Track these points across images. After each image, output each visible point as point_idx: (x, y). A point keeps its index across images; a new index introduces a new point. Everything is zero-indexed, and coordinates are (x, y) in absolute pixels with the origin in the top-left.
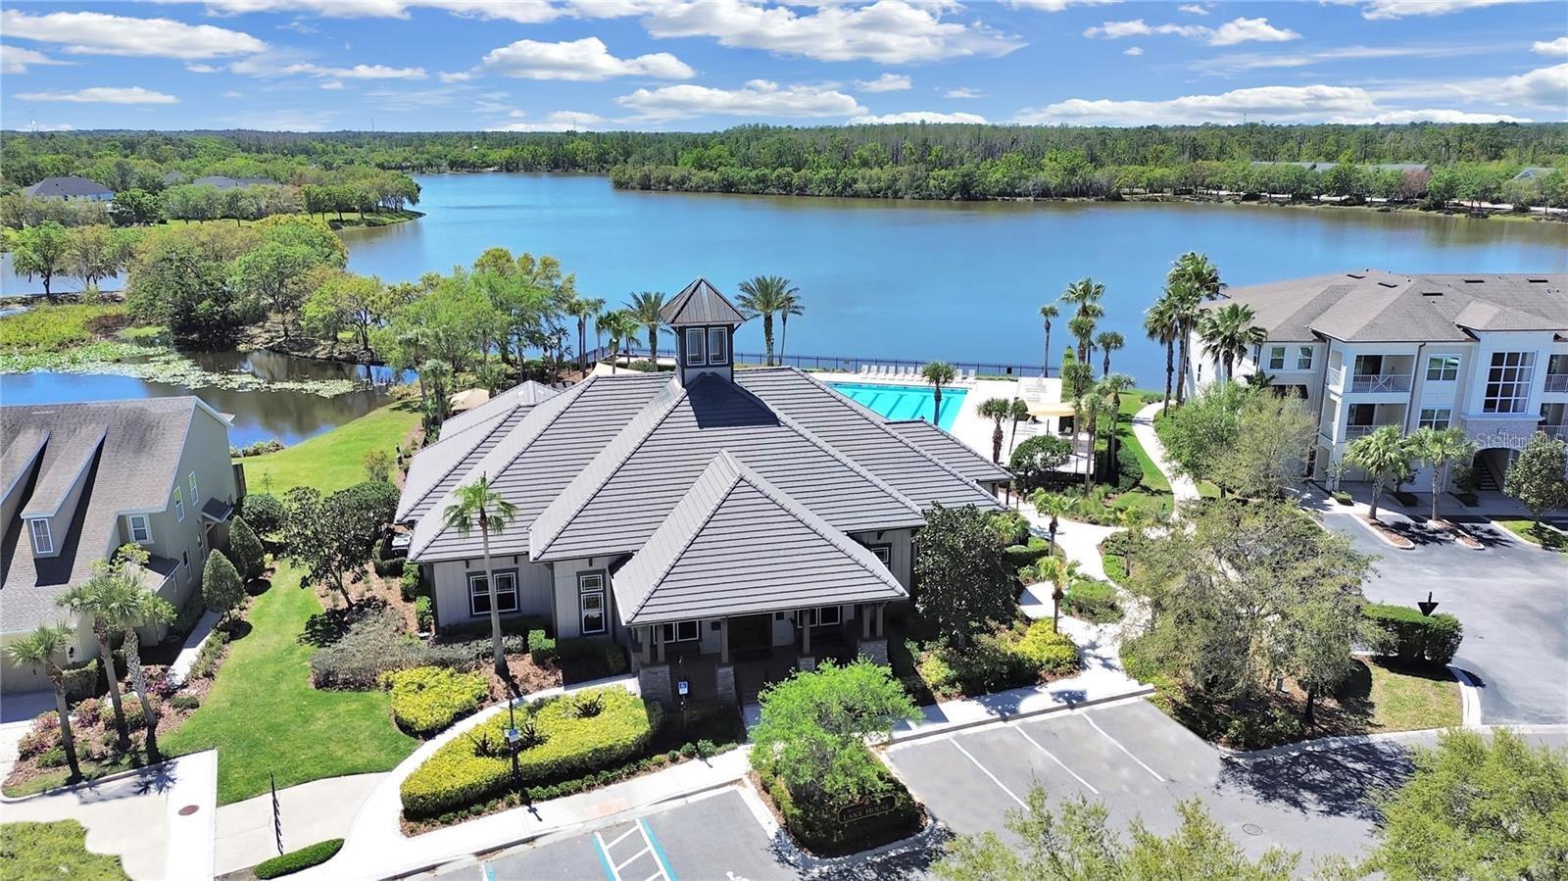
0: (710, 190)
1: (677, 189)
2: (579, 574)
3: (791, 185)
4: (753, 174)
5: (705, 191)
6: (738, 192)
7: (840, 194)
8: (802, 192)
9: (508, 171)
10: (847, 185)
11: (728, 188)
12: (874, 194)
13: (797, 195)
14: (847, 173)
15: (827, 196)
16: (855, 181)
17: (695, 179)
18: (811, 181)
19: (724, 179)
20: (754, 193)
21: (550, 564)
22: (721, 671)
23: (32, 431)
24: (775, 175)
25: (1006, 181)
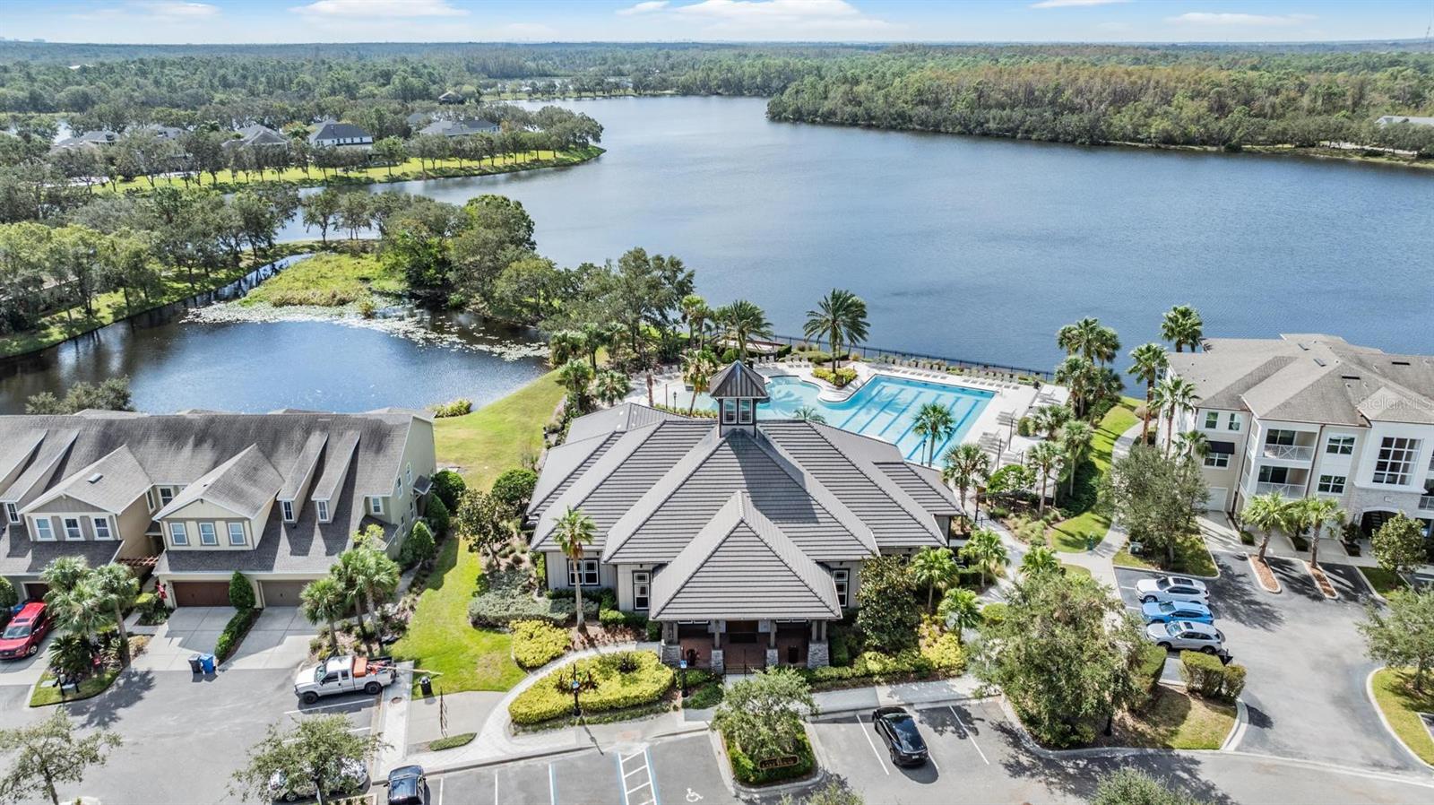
2: (633, 572)
9: (684, 94)
21: (616, 566)
22: (714, 652)
23: (318, 433)
25: (1129, 127)
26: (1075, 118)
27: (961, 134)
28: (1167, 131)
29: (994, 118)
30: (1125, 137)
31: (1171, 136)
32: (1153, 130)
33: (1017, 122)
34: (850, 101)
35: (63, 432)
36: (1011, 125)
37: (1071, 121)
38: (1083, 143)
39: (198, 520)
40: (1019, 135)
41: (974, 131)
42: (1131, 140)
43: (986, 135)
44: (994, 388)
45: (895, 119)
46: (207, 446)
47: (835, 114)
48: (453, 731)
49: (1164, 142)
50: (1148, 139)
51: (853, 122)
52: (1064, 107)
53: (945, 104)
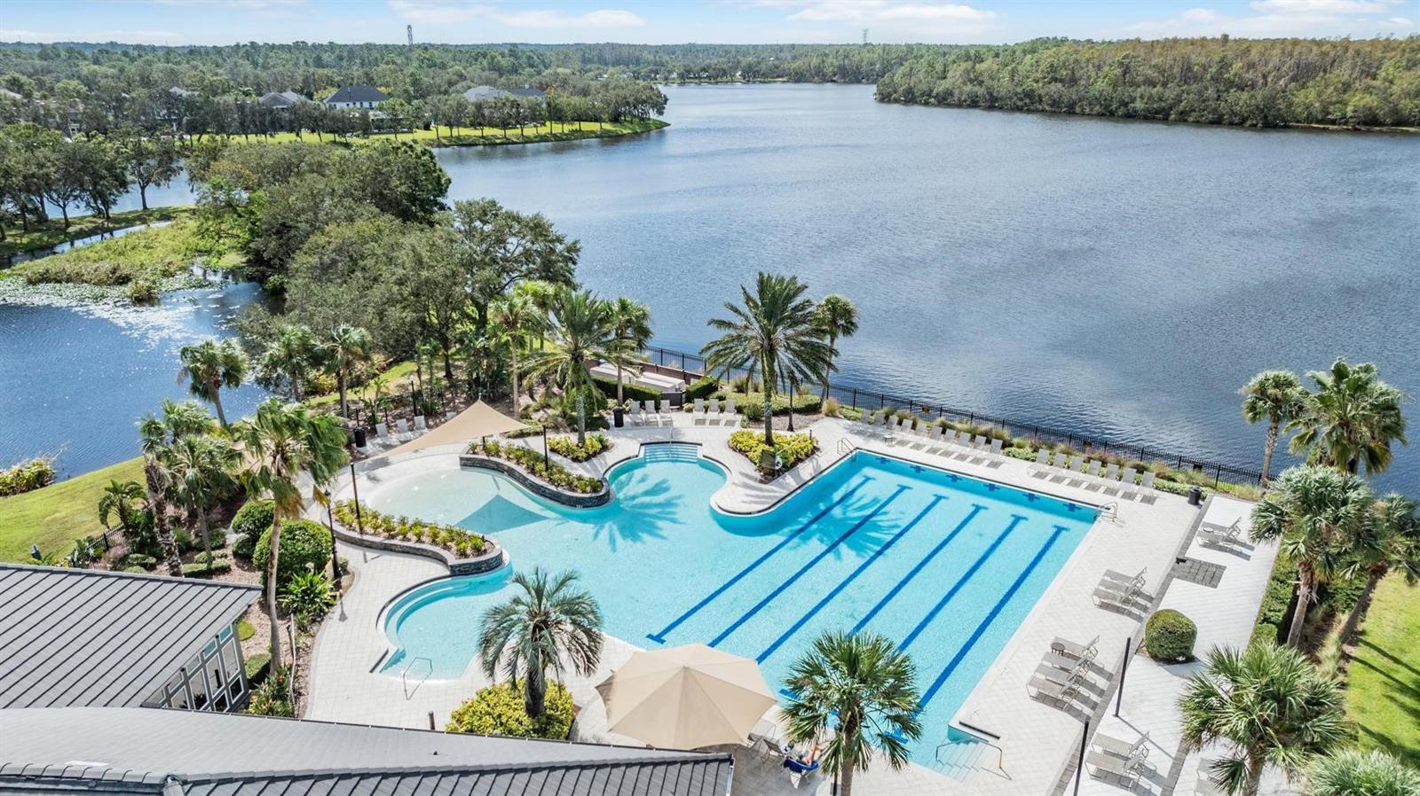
0: (973, 105)
3: (1060, 102)
5: (967, 106)
6: (1001, 108)
7: (1113, 113)
8: (1071, 111)
11: (991, 103)
12: (1152, 115)
13: (1065, 112)
17: (958, 93)
18: (1081, 99)
19: (988, 94)
20: (1018, 109)
24: (1043, 91)
25: (1317, 105)
26: (1245, 96)
27: (1101, 116)
28: (1370, 109)
29: (1142, 97)
30: (1310, 119)
31: (1375, 116)
32: (1350, 109)
33: (1170, 101)
34: (971, 81)
36: (1163, 104)
37: (1241, 100)
38: (1255, 126)
40: (1173, 117)
41: (1115, 111)
42: (1319, 122)
43: (1131, 117)
44: (1098, 498)
45: (1021, 99)
47: (952, 94)
49: (1365, 123)
50: (1344, 120)
51: (973, 103)
52: (1230, 84)
53: (1083, 82)
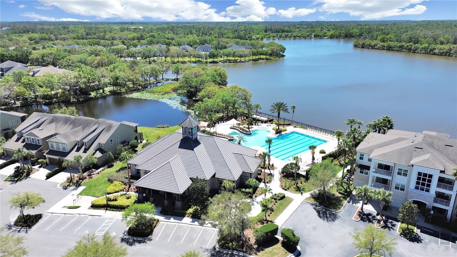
0: (383, 49)
1: (372, 48)
3: (411, 49)
4: (398, 45)
5: (381, 49)
6: (393, 50)
7: (428, 53)
8: (414, 52)
9: (331, 38)
10: (431, 50)
11: (389, 49)
12: (441, 54)
13: (412, 52)
14: (433, 46)
15: (423, 53)
16: (435, 49)
17: (378, 45)
18: (418, 48)
19: (388, 46)
20: (398, 51)
23: (97, 125)
24: (406, 45)
35: (45, 117)
36: (445, 51)
39: (56, 142)
45: (399, 48)
46: (71, 125)
47: (376, 46)
48: (76, 205)
